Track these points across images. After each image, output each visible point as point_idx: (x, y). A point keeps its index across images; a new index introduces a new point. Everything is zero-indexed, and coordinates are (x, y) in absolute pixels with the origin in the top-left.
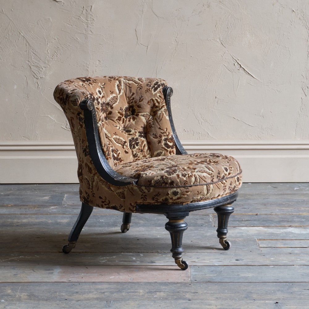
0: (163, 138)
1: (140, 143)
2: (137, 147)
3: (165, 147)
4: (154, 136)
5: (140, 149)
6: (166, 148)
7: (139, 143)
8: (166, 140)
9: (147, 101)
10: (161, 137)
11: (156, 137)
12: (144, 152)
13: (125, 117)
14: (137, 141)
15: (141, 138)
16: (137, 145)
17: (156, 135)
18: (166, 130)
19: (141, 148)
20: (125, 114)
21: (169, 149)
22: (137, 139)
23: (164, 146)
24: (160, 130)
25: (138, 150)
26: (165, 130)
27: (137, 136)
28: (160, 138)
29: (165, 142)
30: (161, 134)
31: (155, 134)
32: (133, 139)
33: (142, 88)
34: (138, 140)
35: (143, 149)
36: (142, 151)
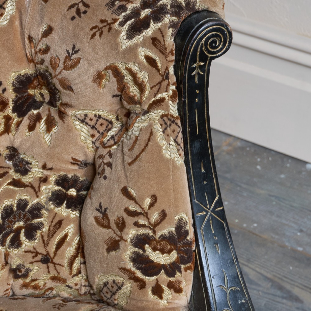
0: (131, 233)
1: (45, 229)
2: (27, 244)
3: (134, 269)
4: (100, 215)
5: (37, 254)
6: (139, 274)
7: (39, 226)
8: (140, 242)
9: (92, 73)
10: (121, 226)
11: (105, 223)
12: (54, 264)
13: (14, 110)
14: (36, 221)
15: (57, 210)
16: (30, 236)
17: (105, 215)
18: (152, 205)
19: (42, 250)
20: (15, 102)
21: (150, 280)
22: (36, 211)
23: (130, 266)
24: (125, 199)
25: (31, 255)
26: (147, 201)
27: (43, 198)
28: (119, 233)
29: (137, 250)
30: (125, 215)
31: (106, 209)
32: (22, 205)
33: (85, 12)
34: (39, 216)
35: (55, 253)
36: (46, 260)
